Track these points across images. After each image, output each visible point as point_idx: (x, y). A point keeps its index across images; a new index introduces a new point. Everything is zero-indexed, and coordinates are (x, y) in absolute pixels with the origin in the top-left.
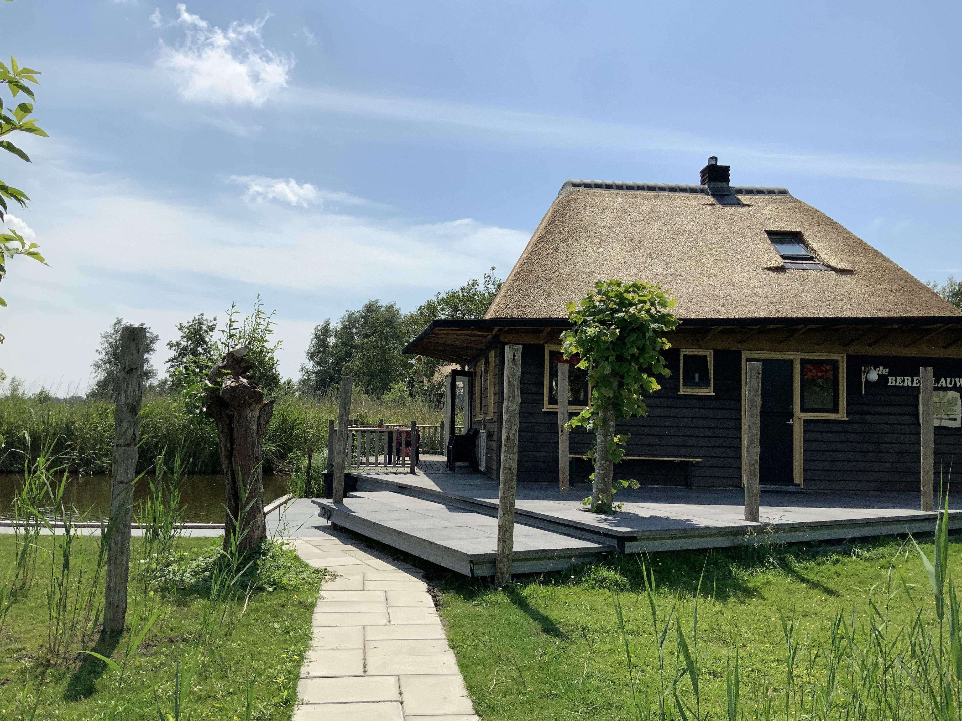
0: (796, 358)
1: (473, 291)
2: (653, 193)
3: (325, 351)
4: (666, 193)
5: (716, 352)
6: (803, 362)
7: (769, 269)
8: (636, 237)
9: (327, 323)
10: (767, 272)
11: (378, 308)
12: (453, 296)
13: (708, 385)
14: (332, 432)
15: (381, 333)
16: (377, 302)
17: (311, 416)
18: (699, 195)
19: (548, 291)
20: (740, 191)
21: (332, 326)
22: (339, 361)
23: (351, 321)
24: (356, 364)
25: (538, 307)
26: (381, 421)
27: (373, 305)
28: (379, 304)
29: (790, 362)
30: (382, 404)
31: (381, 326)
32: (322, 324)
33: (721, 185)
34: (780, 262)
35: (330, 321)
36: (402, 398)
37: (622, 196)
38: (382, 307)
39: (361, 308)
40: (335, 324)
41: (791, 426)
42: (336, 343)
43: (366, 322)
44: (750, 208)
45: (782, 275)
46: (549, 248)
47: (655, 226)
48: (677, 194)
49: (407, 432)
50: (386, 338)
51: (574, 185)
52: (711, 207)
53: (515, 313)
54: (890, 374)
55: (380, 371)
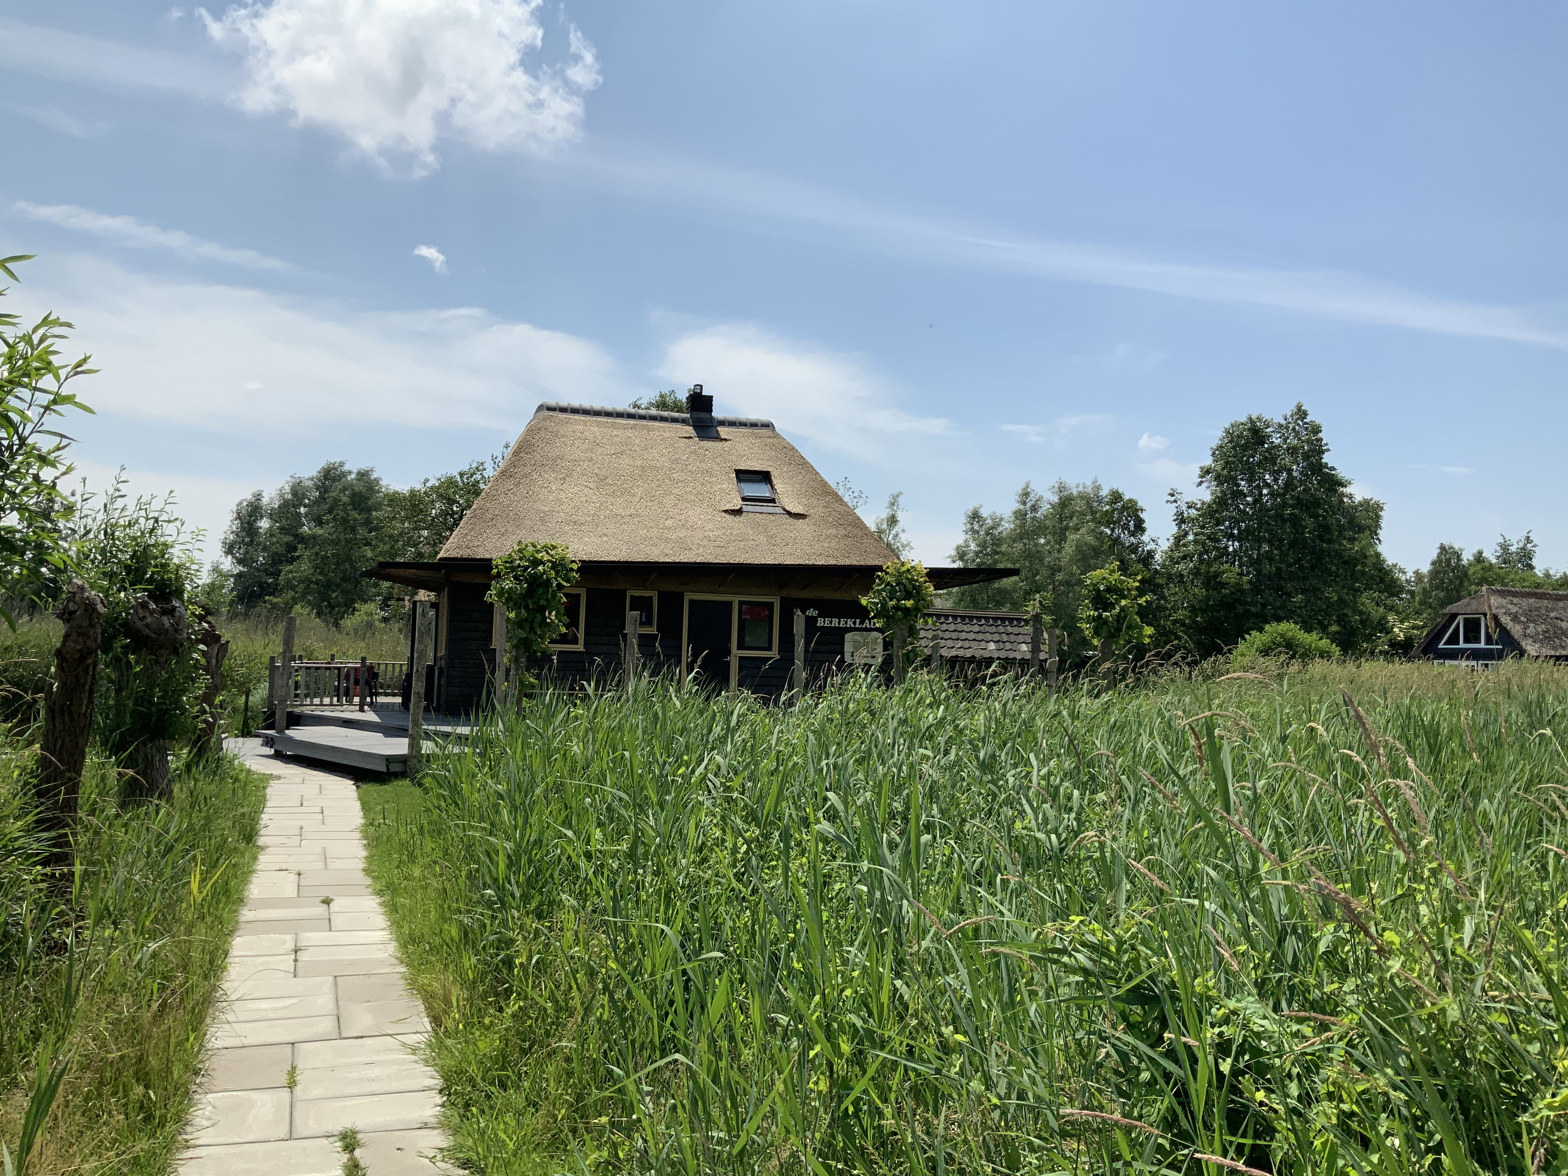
0: (735, 599)
1: (478, 476)
2: (632, 422)
3: (252, 541)
4: (644, 422)
5: (660, 593)
6: (741, 603)
7: (726, 511)
8: (603, 472)
9: (258, 496)
10: (723, 514)
11: (343, 475)
12: (450, 482)
13: (651, 625)
14: (272, 668)
15: (345, 520)
16: (342, 464)
17: (240, 650)
18: (678, 426)
19: (503, 530)
20: (722, 423)
21: (265, 501)
22: (278, 560)
23: (298, 492)
24: (304, 567)
25: (490, 546)
26: (333, 657)
27: (336, 469)
28: (346, 468)
29: (730, 603)
30: (340, 632)
31: (345, 510)
32: (249, 497)
33: (704, 415)
34: (737, 503)
35: (264, 494)
36: (370, 625)
37: (599, 424)
38: (350, 472)
39: (314, 473)
40: (271, 497)
41: (728, 663)
42: (271, 528)
43: (322, 498)
44: (727, 443)
45: (738, 519)
46: (510, 484)
47: (626, 461)
48: (656, 424)
49: (356, 669)
50: (353, 529)
51: (550, 409)
52: (687, 441)
53: (465, 553)
54: (819, 616)
55: (344, 579)
